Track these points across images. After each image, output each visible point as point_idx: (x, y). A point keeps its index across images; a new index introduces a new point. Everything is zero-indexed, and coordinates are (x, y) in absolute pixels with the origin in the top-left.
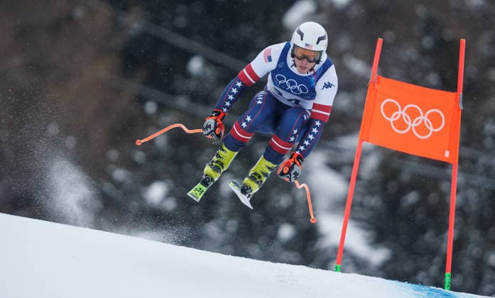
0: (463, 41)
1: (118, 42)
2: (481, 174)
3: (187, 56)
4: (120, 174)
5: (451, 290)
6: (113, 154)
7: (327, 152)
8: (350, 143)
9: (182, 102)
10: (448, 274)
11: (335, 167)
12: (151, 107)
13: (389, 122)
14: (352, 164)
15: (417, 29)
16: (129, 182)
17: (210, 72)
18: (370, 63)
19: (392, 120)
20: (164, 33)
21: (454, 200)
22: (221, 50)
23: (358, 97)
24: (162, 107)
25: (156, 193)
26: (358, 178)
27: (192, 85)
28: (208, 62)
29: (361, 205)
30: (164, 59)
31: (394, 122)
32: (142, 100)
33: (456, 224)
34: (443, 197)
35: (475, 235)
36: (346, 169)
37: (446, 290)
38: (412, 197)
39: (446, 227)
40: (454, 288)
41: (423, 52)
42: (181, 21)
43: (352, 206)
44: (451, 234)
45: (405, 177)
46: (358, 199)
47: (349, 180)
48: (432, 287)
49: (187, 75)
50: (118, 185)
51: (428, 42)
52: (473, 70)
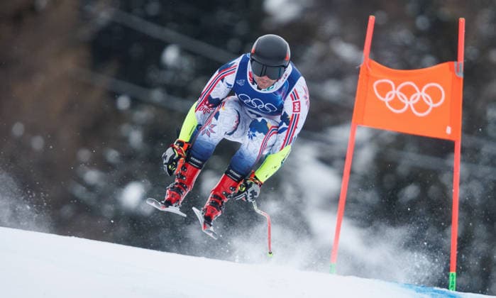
0: (462, 20)
1: (85, 33)
2: (486, 164)
3: (162, 46)
4: (92, 176)
5: (456, 290)
6: (84, 155)
7: (316, 144)
8: (342, 135)
9: (157, 95)
10: (453, 273)
11: (326, 161)
12: (123, 103)
13: (384, 103)
14: (344, 158)
15: (410, 8)
16: (102, 184)
17: (187, 63)
18: (361, 47)
19: (387, 100)
20: (136, 21)
21: (457, 193)
22: (199, 37)
23: (349, 83)
24: (136, 103)
25: (133, 195)
26: (352, 172)
27: (167, 77)
28: (184, 51)
29: (355, 201)
30: (136, 50)
31: (389, 102)
32: (114, 95)
33: (459, 219)
34: (444, 190)
35: (480, 230)
36: (338, 163)
37: (451, 291)
38: (411, 192)
39: (449, 223)
40: (459, 289)
41: (418, 34)
42: (154, 8)
43: (347, 202)
44: (455, 230)
45: (403, 169)
46: (352, 195)
47: (341, 175)
48: (436, 288)
49: (161, 66)
50: (91, 188)
51: (422, 22)
52: (474, 51)
